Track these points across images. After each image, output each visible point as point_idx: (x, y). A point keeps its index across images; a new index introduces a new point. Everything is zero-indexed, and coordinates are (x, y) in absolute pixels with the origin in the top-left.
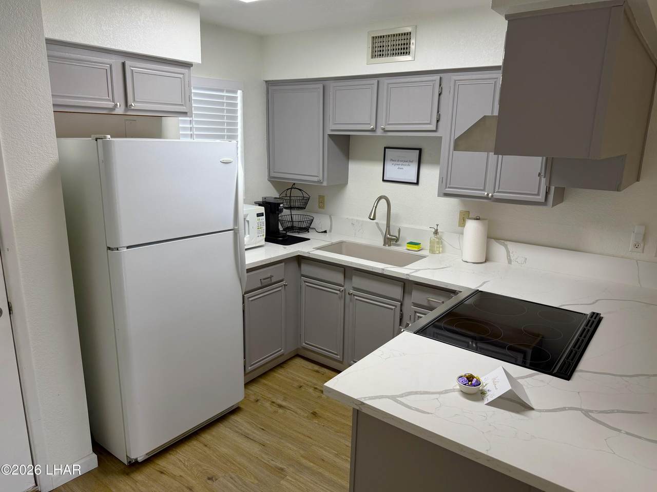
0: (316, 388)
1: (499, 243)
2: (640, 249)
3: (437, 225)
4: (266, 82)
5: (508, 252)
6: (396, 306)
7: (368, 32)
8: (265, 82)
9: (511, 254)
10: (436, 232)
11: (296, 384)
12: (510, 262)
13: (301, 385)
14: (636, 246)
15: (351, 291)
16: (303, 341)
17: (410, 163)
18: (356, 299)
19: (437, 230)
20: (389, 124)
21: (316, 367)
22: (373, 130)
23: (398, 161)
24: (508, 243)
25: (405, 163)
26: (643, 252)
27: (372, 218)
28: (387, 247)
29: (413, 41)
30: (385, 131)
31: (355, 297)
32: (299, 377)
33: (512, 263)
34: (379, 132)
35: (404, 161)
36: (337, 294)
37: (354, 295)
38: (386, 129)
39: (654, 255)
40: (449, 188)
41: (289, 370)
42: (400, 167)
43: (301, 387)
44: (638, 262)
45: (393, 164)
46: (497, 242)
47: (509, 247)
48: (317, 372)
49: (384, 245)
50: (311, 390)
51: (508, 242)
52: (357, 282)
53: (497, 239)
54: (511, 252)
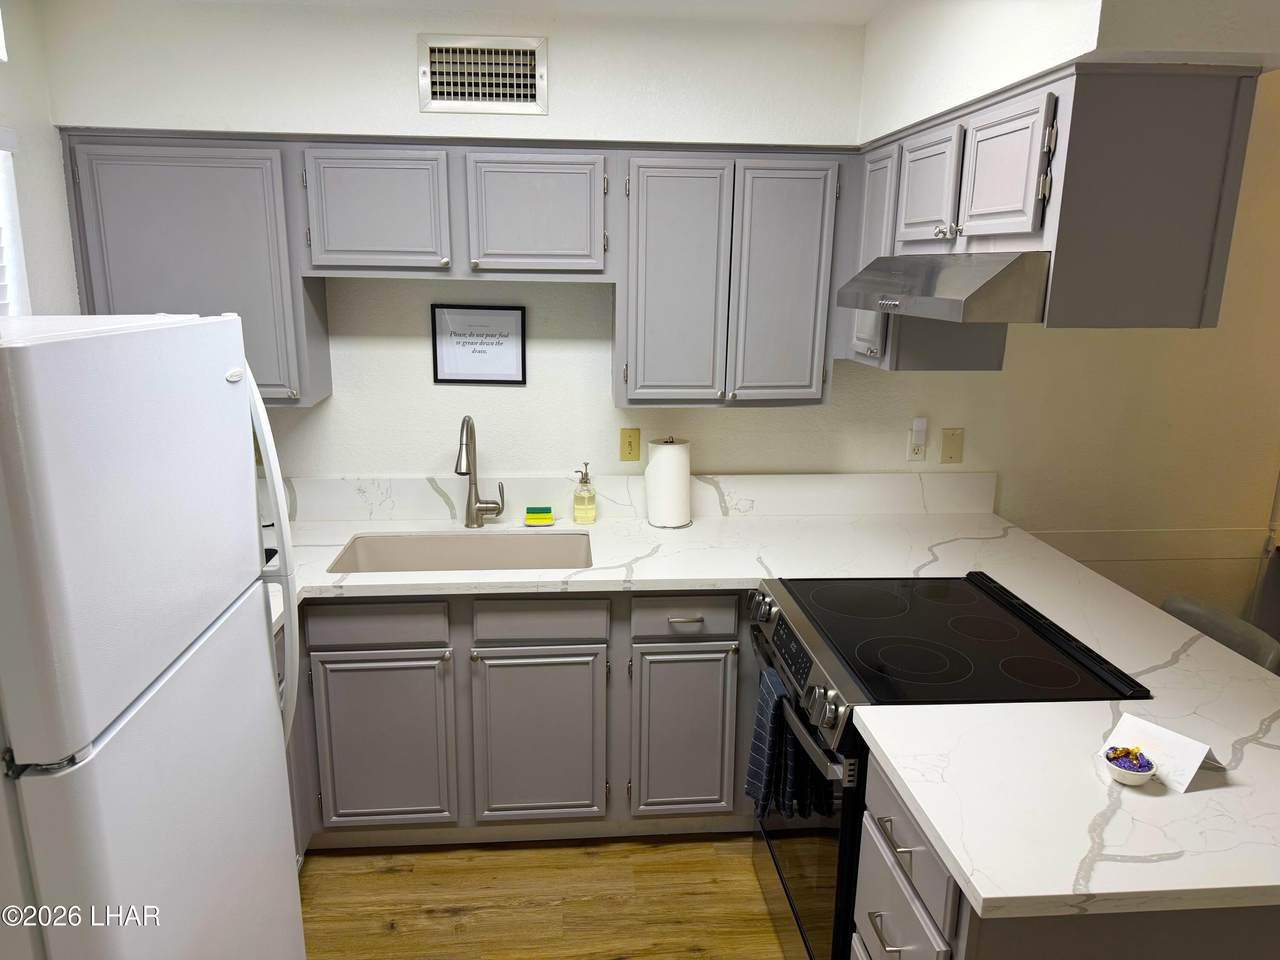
0: (430, 912)
1: (705, 482)
2: (921, 456)
3: (586, 465)
4: (62, 130)
5: (721, 495)
6: (595, 655)
7: (419, 35)
8: (58, 131)
9: (726, 498)
10: (585, 480)
11: (375, 926)
12: (725, 512)
13: (389, 919)
14: (916, 451)
15: (475, 651)
16: (332, 813)
17: (502, 340)
18: (491, 666)
19: (586, 474)
20: (487, 255)
21: (380, 862)
22: (445, 269)
23: (471, 335)
24: (720, 479)
25: (489, 340)
26: (925, 459)
27: (464, 470)
28: (475, 531)
29: (540, 70)
30: (476, 269)
31: (488, 662)
32: (365, 904)
33: (730, 512)
34: (460, 273)
35: (487, 335)
36: (433, 667)
37: (483, 658)
38: (482, 266)
39: (940, 461)
40: (643, 387)
41: (330, 900)
42: (478, 347)
43: (392, 926)
44: (922, 475)
45: (458, 343)
46: (699, 479)
47: (721, 485)
48: (391, 870)
49: (467, 526)
50: (423, 922)
51: (720, 476)
52: (488, 625)
53: (701, 474)
54: (726, 494)
